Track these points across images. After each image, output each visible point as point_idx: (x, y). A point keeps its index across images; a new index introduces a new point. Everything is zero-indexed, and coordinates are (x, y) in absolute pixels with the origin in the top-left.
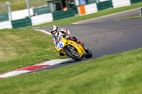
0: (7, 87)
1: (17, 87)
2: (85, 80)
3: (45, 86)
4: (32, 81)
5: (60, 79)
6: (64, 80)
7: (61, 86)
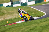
0: (19, 26)
1: (22, 26)
2: (46, 24)
3: (32, 26)
4: (27, 24)
5: (37, 24)
6: (38, 24)
7: (37, 26)
